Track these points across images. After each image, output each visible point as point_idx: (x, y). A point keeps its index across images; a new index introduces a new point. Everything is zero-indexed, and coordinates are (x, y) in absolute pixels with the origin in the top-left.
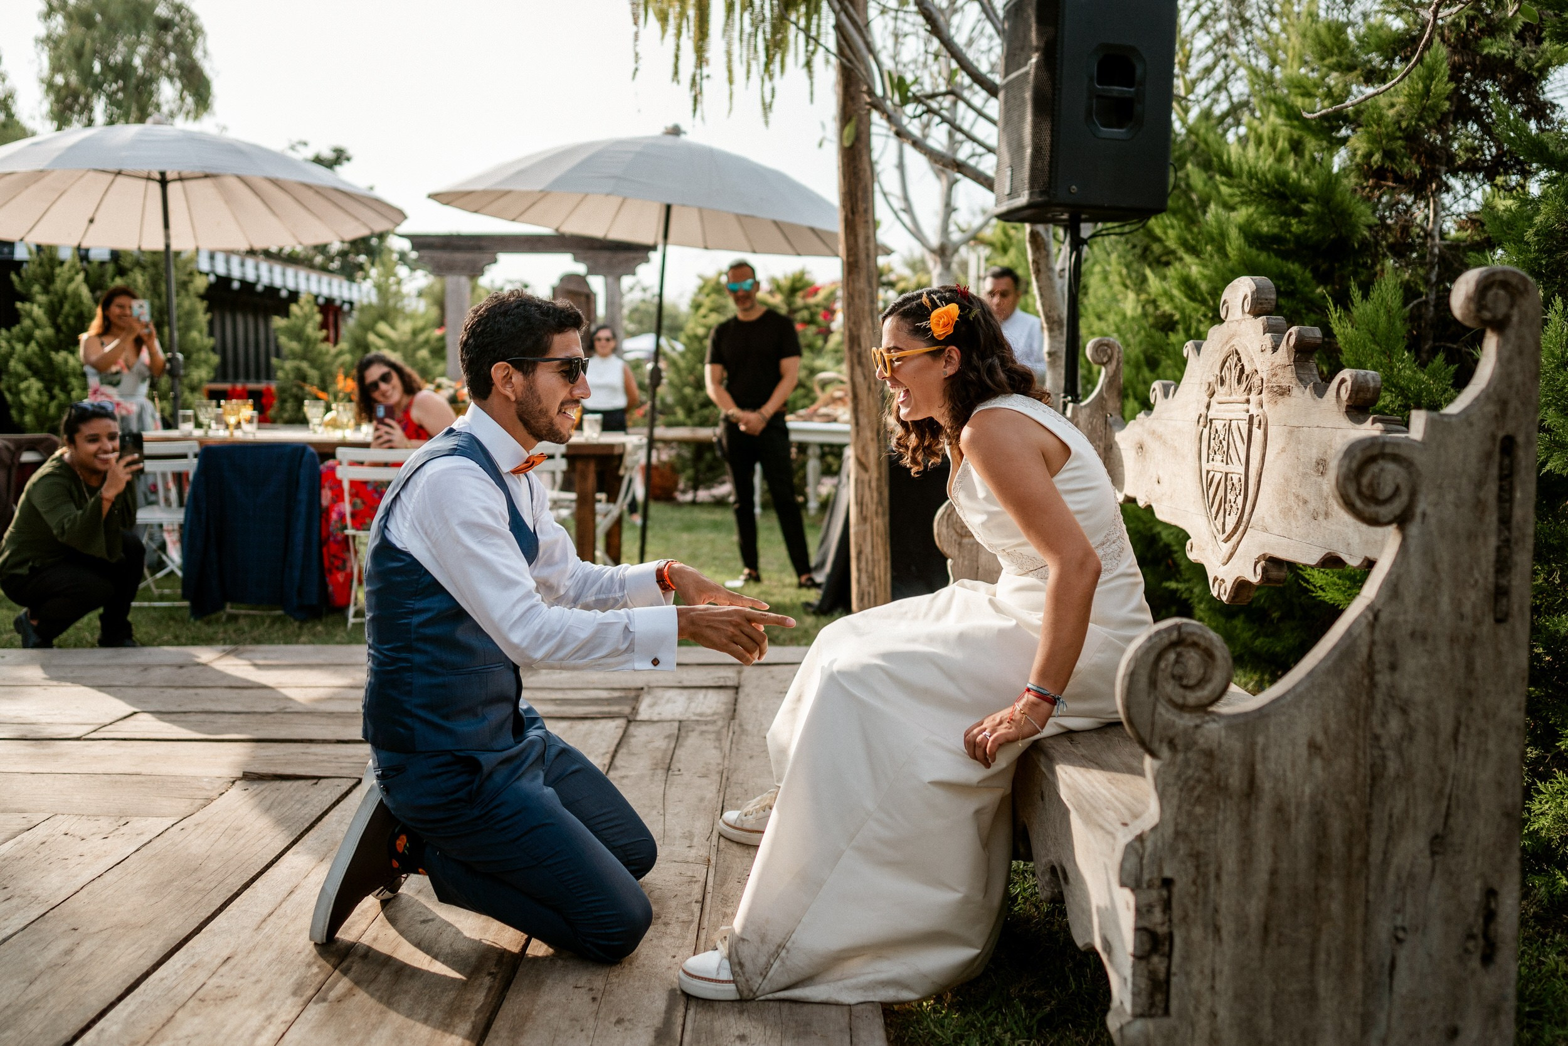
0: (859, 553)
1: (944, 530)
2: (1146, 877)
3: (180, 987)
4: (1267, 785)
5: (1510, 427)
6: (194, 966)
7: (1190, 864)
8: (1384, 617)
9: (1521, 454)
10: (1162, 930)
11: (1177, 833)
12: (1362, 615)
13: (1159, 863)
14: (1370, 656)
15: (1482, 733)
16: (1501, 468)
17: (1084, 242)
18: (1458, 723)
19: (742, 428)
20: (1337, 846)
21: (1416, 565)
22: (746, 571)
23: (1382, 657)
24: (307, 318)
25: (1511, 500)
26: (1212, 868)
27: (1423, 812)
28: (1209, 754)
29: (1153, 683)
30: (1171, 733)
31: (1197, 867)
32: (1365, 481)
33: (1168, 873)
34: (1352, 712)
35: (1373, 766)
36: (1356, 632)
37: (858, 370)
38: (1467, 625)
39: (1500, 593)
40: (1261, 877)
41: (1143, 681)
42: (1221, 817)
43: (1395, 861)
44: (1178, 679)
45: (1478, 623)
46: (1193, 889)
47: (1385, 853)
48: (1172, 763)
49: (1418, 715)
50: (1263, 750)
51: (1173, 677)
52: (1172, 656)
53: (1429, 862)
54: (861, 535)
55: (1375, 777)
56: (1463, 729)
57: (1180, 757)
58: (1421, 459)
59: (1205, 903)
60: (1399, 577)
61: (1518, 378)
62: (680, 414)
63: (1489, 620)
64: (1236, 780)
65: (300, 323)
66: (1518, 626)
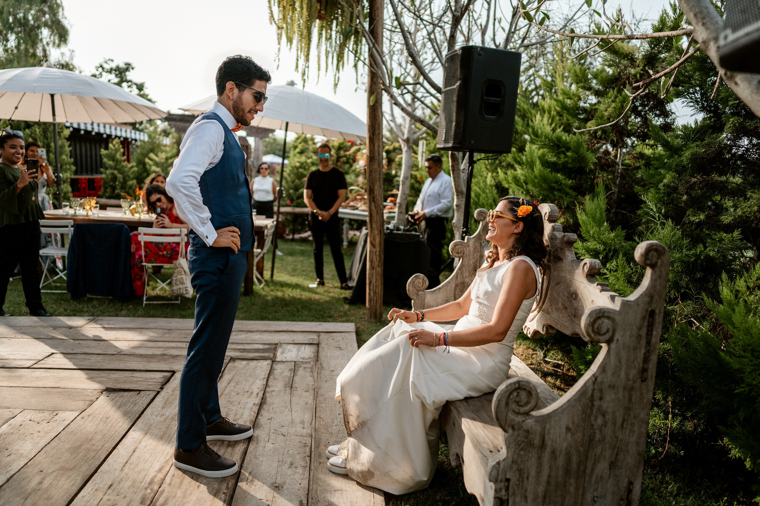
0: (370, 282)
1: (411, 288)
2: (500, 478)
3: (92, 501)
4: (549, 443)
5: (653, 306)
6: (96, 490)
7: (517, 474)
8: (599, 379)
9: (657, 317)
10: (505, 498)
11: (513, 461)
12: (590, 378)
13: (505, 472)
14: (592, 395)
15: (633, 424)
16: (649, 322)
17: (475, 162)
18: (624, 420)
19: (320, 218)
20: (574, 466)
21: (613, 359)
22: (318, 280)
23: (597, 395)
24: (117, 151)
25: (651, 335)
26: (526, 475)
27: (608, 453)
28: (528, 432)
29: (507, 404)
30: (513, 423)
31: (520, 474)
32: (596, 326)
33: (508, 477)
34: (584, 416)
35: (590, 436)
36: (587, 385)
37: (373, 204)
38: (631, 383)
39: (644, 370)
40: (544, 478)
41: (503, 403)
42: (530, 455)
43: (596, 472)
44: (517, 403)
45: (635, 382)
46: (518, 483)
47: (592, 469)
48: (513, 435)
49: (609, 417)
50: (549, 430)
51: (515, 402)
52: (515, 394)
53: (608, 472)
54: (371, 275)
55: (591, 440)
56: (625, 423)
57: (516, 432)
58: (618, 318)
59: (522, 488)
60: (606, 364)
61: (658, 287)
62: (288, 202)
63: (639, 381)
64: (537, 442)
65: (113, 152)
66: (650, 383)
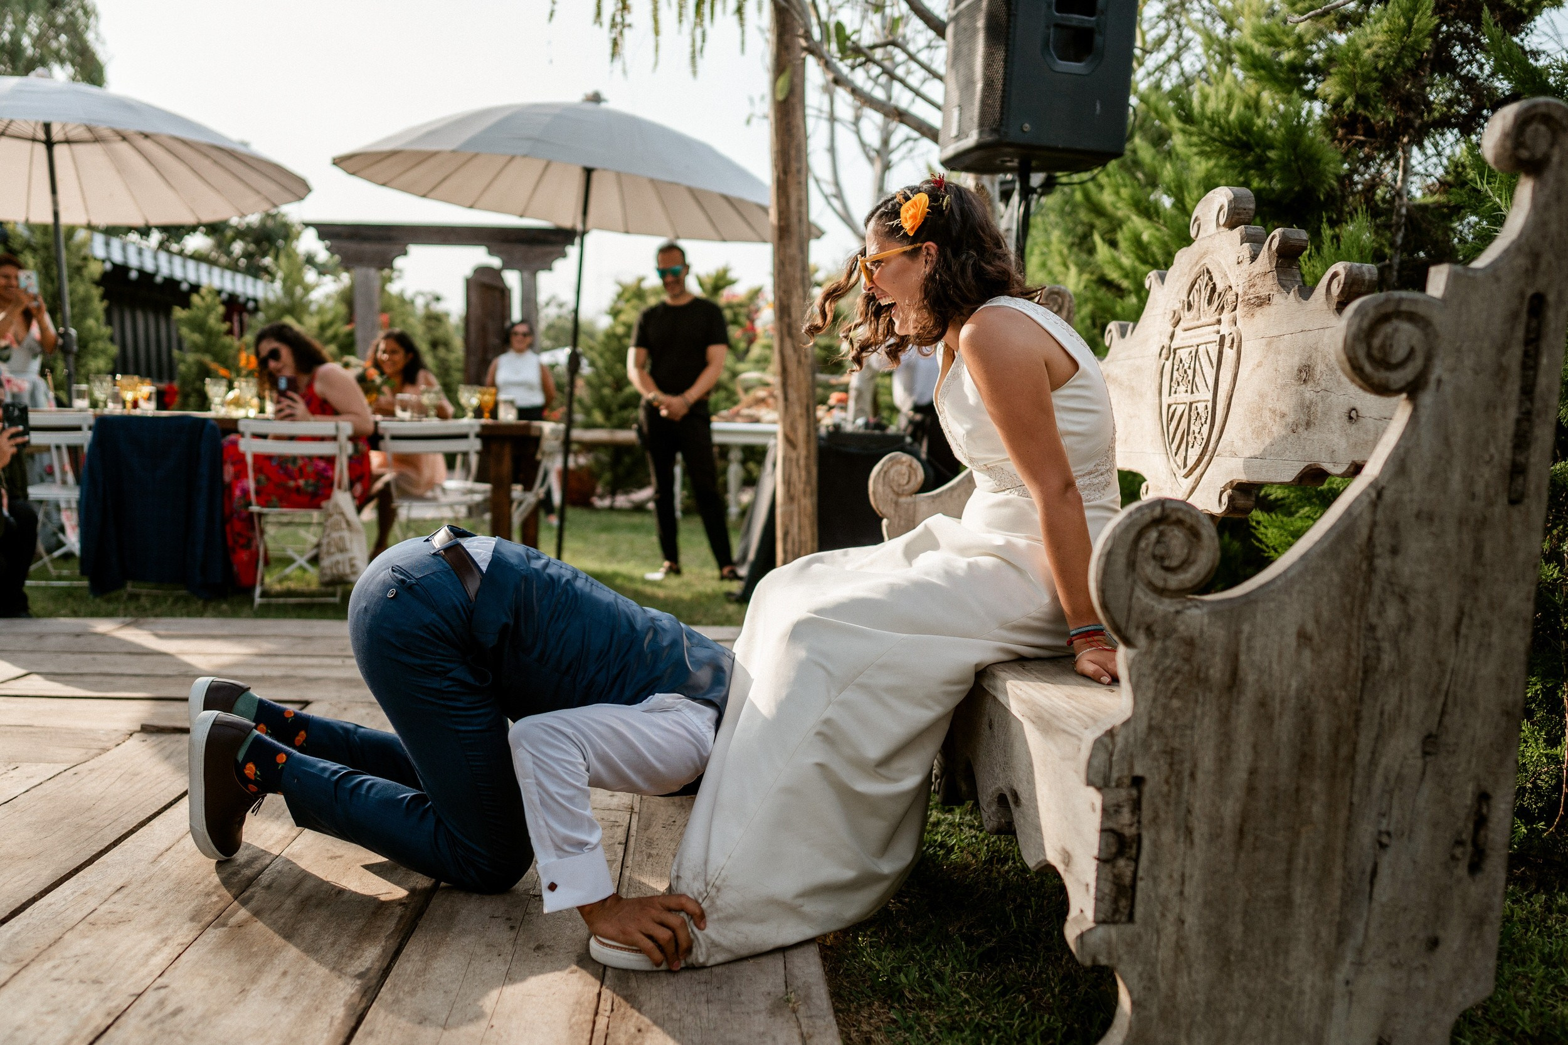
0: (786, 535)
2: (1115, 775)
4: (1250, 677)
5: (1541, 283)
7: (1163, 763)
8: (1388, 496)
9: (1550, 314)
10: (1129, 832)
11: (1151, 728)
12: (1364, 493)
13: (1130, 759)
14: (1370, 538)
15: (1486, 625)
16: (1528, 330)
18: (1461, 613)
19: (664, 413)
20: (1322, 744)
21: (1427, 439)
22: (667, 564)
23: (1383, 539)
25: (1535, 367)
26: (1187, 765)
27: (1417, 709)
28: (1190, 643)
29: (1132, 565)
30: (1149, 619)
31: (1171, 765)
32: (1377, 342)
33: (1138, 771)
34: (1347, 600)
35: (1366, 658)
36: (1356, 513)
38: (1479, 505)
39: (1517, 470)
40: (1239, 775)
41: (1121, 562)
42: (1199, 712)
43: (1384, 761)
44: (1159, 559)
45: (1490, 503)
46: (1165, 789)
47: (1373, 753)
48: (1149, 652)
49: (1418, 603)
50: (1250, 639)
51: (1154, 557)
52: (1153, 535)
53: (1419, 763)
55: (1368, 671)
56: (1466, 621)
57: (1158, 645)
58: (1439, 319)
59: (1178, 803)
60: (1407, 451)
61: (1554, 227)
63: (1503, 500)
64: (1217, 671)
66: (1533, 508)
